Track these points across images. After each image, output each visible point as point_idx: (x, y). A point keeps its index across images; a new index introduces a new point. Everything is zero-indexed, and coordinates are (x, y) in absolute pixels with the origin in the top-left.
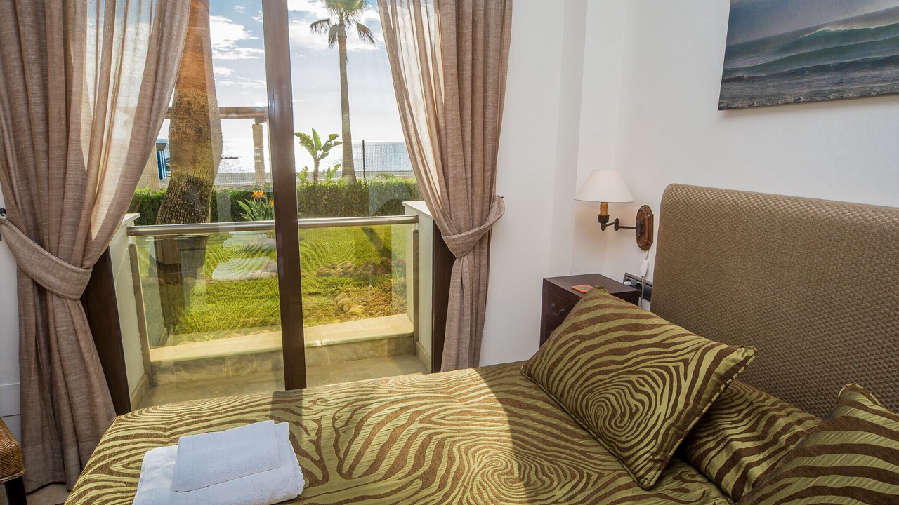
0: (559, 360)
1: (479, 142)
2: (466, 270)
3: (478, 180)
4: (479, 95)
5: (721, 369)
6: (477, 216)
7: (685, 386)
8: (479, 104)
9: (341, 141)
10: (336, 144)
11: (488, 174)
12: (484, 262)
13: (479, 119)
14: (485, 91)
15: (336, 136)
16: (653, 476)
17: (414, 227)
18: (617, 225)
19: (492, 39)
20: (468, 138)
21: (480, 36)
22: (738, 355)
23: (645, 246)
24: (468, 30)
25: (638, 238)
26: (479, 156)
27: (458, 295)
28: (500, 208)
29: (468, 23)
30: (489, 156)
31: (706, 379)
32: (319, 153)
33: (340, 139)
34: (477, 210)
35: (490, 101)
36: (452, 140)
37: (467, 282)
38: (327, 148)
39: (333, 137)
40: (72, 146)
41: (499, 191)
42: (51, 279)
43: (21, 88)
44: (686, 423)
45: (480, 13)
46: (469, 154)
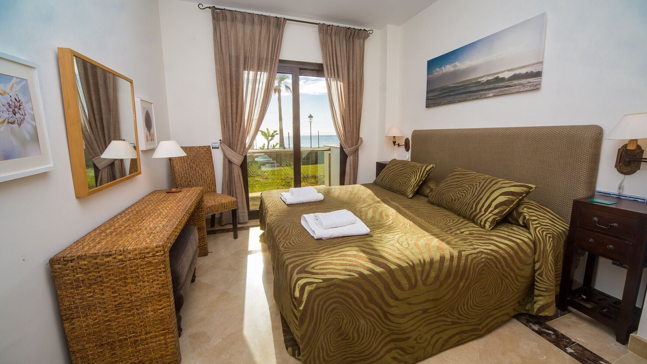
0: (384, 177)
1: (355, 120)
2: (352, 160)
3: (355, 132)
4: (355, 106)
5: (427, 169)
6: (354, 143)
7: (418, 174)
8: (355, 109)
9: (279, 133)
10: (277, 134)
11: (358, 130)
12: (357, 158)
13: (355, 113)
14: (356, 105)
15: (276, 131)
16: (411, 196)
17: (329, 152)
18: (399, 145)
19: (358, 90)
20: (351, 119)
21: (355, 89)
22: (431, 166)
23: (408, 150)
24: (351, 87)
25: (405, 148)
26: (355, 124)
27: (349, 168)
28: (362, 141)
29: (351, 85)
30: (358, 125)
31: (424, 172)
32: (270, 138)
33: (278, 132)
34: (354, 141)
35: (358, 108)
36: (347, 120)
37: (352, 163)
38: (273, 136)
39: (275, 132)
40: (242, 121)
41: (361, 136)
42: (234, 159)
43: (230, 105)
44: (419, 182)
45: (355, 82)
46: (352, 124)
